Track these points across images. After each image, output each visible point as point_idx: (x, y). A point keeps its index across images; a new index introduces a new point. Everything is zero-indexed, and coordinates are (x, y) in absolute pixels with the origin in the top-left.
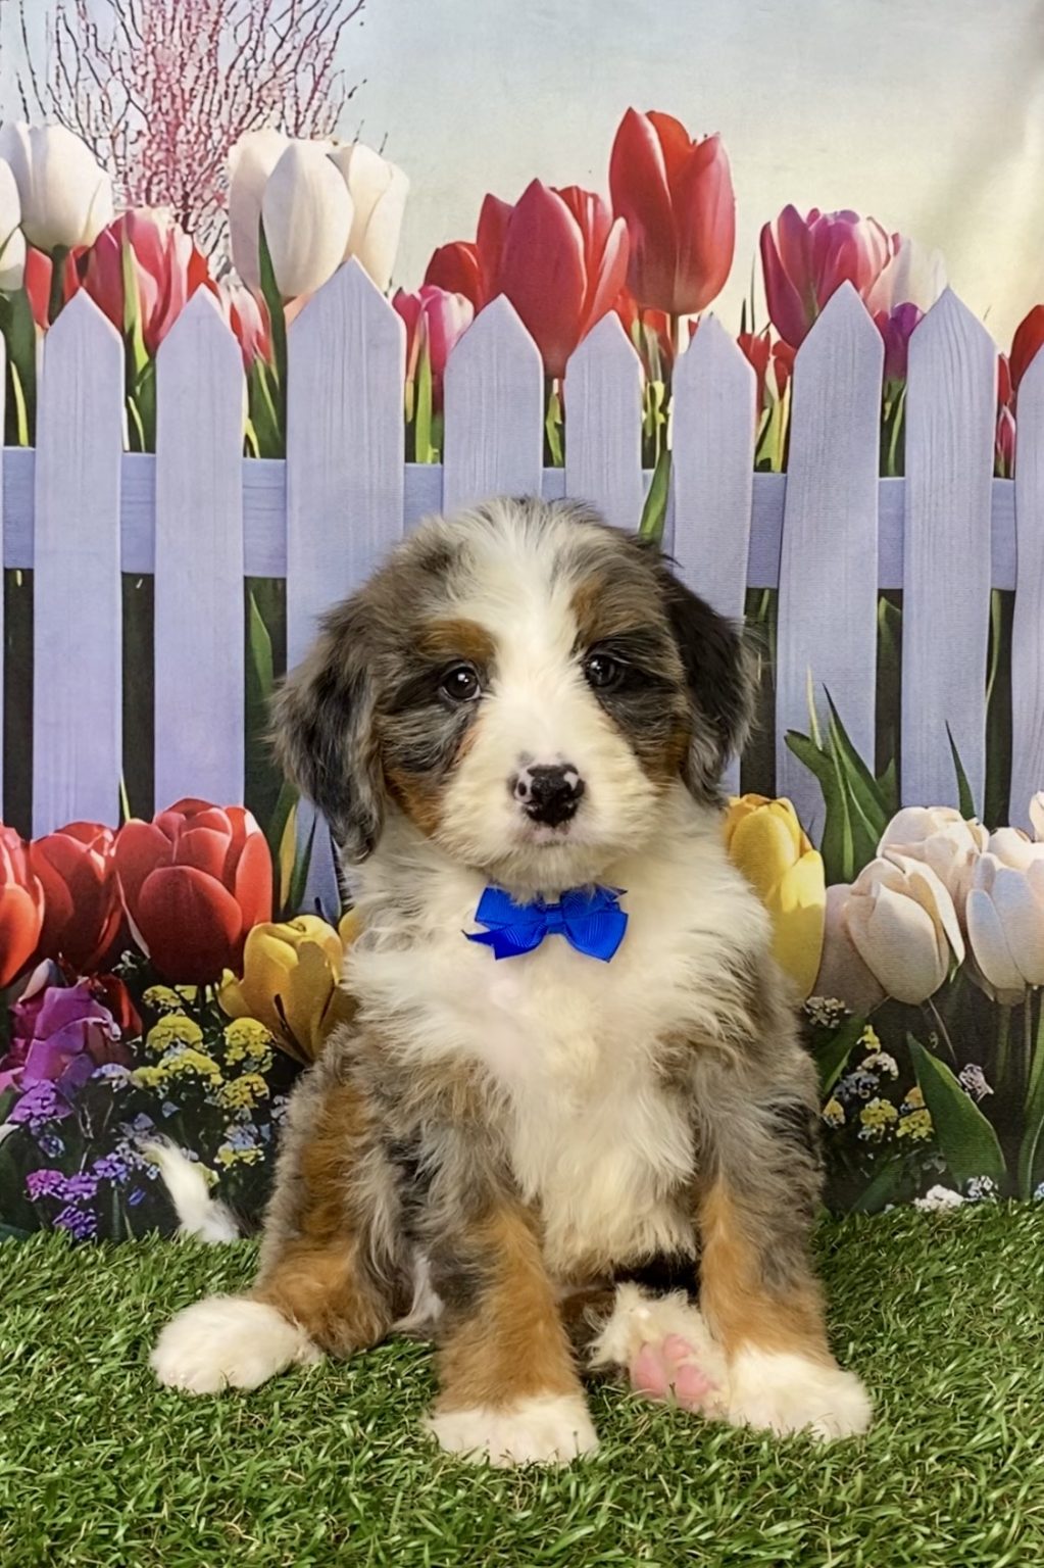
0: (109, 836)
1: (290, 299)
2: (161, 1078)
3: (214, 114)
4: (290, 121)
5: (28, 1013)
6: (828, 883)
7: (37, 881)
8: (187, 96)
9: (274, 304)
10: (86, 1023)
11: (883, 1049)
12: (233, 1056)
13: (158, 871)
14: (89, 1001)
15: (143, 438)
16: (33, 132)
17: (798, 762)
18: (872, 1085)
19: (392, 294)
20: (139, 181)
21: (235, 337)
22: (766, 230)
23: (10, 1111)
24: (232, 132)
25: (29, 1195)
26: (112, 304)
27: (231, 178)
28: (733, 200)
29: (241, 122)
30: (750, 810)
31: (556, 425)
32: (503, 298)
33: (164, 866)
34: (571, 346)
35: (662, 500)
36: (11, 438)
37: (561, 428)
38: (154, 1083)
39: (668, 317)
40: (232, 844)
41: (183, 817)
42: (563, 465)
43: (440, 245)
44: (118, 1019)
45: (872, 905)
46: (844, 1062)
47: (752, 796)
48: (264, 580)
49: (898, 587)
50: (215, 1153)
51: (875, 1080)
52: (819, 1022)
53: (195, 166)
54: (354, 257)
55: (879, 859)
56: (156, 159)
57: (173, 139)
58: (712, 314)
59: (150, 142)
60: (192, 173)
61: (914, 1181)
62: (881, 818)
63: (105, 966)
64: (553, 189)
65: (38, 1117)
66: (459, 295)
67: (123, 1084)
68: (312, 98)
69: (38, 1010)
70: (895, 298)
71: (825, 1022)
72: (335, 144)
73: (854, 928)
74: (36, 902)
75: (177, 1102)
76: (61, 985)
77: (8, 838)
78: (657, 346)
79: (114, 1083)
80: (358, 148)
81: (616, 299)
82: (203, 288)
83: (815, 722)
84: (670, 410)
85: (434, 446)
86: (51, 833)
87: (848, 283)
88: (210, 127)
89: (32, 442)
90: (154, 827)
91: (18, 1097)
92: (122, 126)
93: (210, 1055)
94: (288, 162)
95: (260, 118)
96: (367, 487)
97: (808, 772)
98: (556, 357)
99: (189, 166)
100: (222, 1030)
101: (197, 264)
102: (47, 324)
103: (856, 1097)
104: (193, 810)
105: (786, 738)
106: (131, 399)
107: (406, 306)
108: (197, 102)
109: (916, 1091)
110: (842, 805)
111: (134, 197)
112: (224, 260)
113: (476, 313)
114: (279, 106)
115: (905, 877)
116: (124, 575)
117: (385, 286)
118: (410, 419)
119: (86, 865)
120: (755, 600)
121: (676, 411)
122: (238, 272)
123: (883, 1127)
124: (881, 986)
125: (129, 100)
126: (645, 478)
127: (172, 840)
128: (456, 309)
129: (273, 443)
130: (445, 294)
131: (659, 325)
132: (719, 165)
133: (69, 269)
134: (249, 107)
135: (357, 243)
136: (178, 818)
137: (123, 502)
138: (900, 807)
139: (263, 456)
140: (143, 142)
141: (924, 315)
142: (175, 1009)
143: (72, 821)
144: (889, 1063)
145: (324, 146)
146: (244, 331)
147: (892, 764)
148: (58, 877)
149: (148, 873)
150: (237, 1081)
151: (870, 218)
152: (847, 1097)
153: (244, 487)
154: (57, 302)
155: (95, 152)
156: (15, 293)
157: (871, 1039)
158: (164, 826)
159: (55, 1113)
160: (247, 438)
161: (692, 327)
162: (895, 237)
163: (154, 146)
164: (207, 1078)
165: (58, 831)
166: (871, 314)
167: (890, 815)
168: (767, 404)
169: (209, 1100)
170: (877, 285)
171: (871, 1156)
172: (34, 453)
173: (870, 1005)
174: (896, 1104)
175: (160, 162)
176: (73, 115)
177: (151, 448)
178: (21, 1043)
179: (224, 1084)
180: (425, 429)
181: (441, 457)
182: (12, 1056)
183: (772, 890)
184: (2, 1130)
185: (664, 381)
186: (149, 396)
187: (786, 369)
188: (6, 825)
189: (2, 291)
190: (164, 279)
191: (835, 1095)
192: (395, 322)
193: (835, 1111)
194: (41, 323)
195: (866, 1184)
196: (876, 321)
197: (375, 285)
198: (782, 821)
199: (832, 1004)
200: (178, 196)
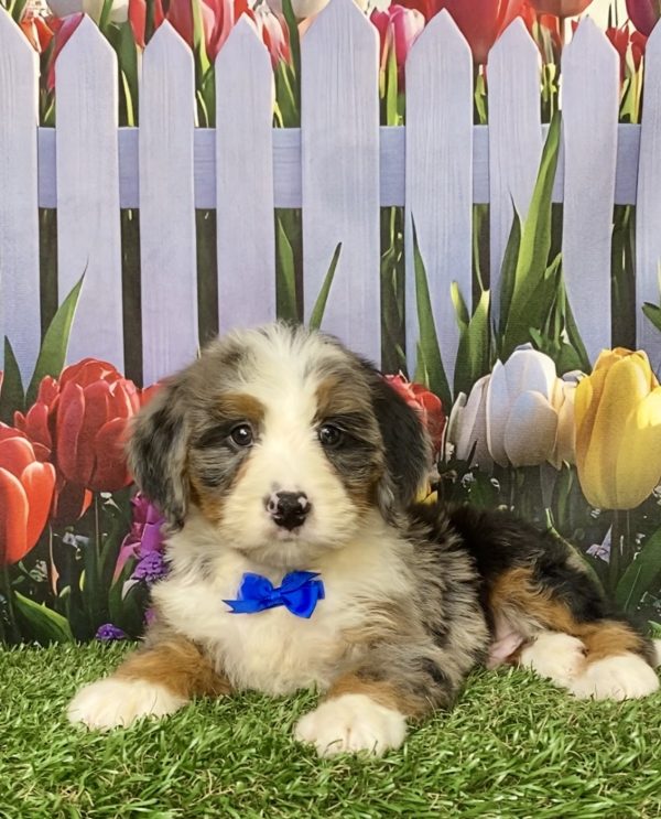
1: (302, 20)
5: (143, 505)
9: (292, 23)
15: (207, 119)
17: (651, 325)
19: (370, 12)
21: (266, 48)
23: (133, 571)
26: (186, 29)
30: (618, 359)
31: (482, 96)
32: (444, 11)
34: (491, 42)
35: (555, 146)
36: (123, 121)
37: (485, 98)
39: (557, 19)
42: (487, 123)
47: (620, 349)
48: (288, 210)
58: (588, 15)
65: (151, 574)
66: (415, 10)
69: (148, 502)
77: (127, 386)
78: (550, 39)
81: (521, 9)
82: (244, 16)
84: (560, 82)
85: (399, 114)
86: (155, 384)
89: (136, 123)
91: (137, 562)
96: (355, 143)
97: (657, 330)
98: (481, 50)
102: (144, 45)
105: (643, 309)
106: (199, 93)
107: (380, 21)
113: (427, 22)
116: (197, 210)
117: (365, 6)
118: (383, 95)
121: (564, 83)
122: (267, 3)
126: (543, 130)
128: (413, 20)
129: (291, 115)
130: (406, 10)
131: (551, 25)
133: (157, 6)
137: (195, 162)
139: (286, 126)
143: (168, 375)
146: (272, 43)
153: (274, 148)
154: (150, 29)
156: (123, 24)
159: (161, 571)
160: (275, 115)
161: (574, 26)
165: (158, 382)
168: (627, 75)
172: (138, 131)
177: (213, 125)
178: (138, 526)
180: (393, 102)
181: (404, 121)
182: (132, 536)
183: (631, 415)
184: (128, 584)
185: (555, 63)
186: (210, 89)
187: (640, 51)
188: (127, 378)
189: (114, 23)
190: (219, 11)
192: (372, 30)
194: (140, 44)
197: (359, 8)
198: (639, 367)
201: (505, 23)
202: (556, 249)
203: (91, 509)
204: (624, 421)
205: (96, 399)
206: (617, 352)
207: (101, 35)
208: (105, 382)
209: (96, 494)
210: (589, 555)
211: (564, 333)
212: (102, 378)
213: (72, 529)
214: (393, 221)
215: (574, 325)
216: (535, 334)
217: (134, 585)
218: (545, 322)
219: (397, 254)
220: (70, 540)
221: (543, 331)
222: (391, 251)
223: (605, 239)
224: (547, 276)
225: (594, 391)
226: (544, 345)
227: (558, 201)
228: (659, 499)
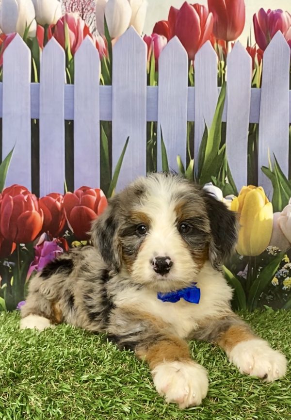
0: (61, 197)
1: (113, 38)
5: (39, 249)
6: (274, 212)
7: (41, 210)
9: (109, 40)
10: (56, 253)
11: (290, 262)
13: (75, 207)
14: (56, 246)
15: (71, 80)
17: (265, 176)
18: (287, 273)
19: (143, 36)
20: (69, 5)
21: (97, 50)
22: (255, 16)
26: (62, 41)
27: (96, 3)
28: (244, 7)
30: (249, 190)
32: (176, 37)
33: (76, 206)
34: (196, 51)
35: (223, 96)
36: (33, 80)
37: (193, 75)
39: (225, 42)
40: (97, 200)
41: (82, 192)
42: (194, 86)
43: (157, 22)
45: (287, 218)
46: (278, 266)
47: (251, 186)
48: (105, 122)
51: (288, 271)
52: (271, 254)
54: (132, 26)
55: (289, 205)
58: (238, 41)
60: (85, 2)
62: (290, 192)
63: (60, 235)
64: (191, 4)
66: (163, 36)
69: (42, 248)
71: (273, 254)
73: (282, 226)
74: (41, 216)
76: (48, 241)
77: (33, 197)
78: (222, 50)
81: (209, 37)
82: (88, 36)
83: (270, 163)
84: (226, 69)
85: (155, 80)
86: (45, 196)
87: (279, 31)
89: (39, 81)
90: (74, 195)
96: (135, 93)
97: (268, 178)
98: (192, 54)
101: (86, 30)
102: (43, 47)
103: (282, 277)
104: (85, 189)
105: (261, 168)
106: (67, 69)
107: (147, 40)
110: (278, 188)
111: (68, 9)
112: (94, 28)
113: (168, 41)
116: (65, 121)
117: (141, 34)
118: (148, 73)
119: (55, 205)
120: (252, 126)
121: (228, 70)
122: (98, 31)
123: (290, 286)
124: (290, 243)
126: (218, 90)
127: (79, 198)
128: (162, 40)
129: (108, 81)
130: (159, 36)
131: (223, 44)
133: (49, 31)
135: (133, 22)
136: (81, 192)
137: (65, 99)
139: (106, 84)
143: (51, 192)
146: (100, 48)
148: (47, 209)
149: (73, 207)
151: (286, 11)
152: (279, 277)
153: (100, 94)
154: (46, 41)
156: (33, 38)
157: (287, 259)
158: (77, 194)
160: (101, 80)
161: (233, 45)
165: (47, 195)
166: (287, 40)
168: (255, 67)
170: (288, 32)
171: (286, 295)
172: (39, 85)
173: (286, 249)
177: (73, 83)
178: (37, 258)
180: (153, 75)
181: (157, 84)
182: (35, 262)
183: (256, 215)
185: (224, 61)
186: (72, 68)
187: (261, 57)
188: (33, 193)
189: (29, 37)
190: (76, 33)
191: (276, 276)
192: (144, 44)
193: (275, 281)
194: (41, 47)
195: (285, 303)
196: (288, 42)
197: (138, 34)
198: (260, 193)
199: (275, 248)
200: (81, 9)
201: (202, 42)
202: (223, 142)
203: (16, 251)
204: (254, 218)
205: (18, 202)
206: (250, 187)
207: (24, 42)
208: (23, 195)
209: (18, 244)
210: (238, 276)
211: (227, 178)
212: (21, 193)
213: (7, 259)
214: (152, 128)
215: (231, 175)
216: (214, 179)
218: (218, 173)
219: (153, 142)
220: (6, 264)
221: (217, 178)
222: (151, 141)
223: (246, 137)
224: (219, 154)
225: (240, 204)
226: (218, 184)
227: (224, 121)
228: (269, 252)
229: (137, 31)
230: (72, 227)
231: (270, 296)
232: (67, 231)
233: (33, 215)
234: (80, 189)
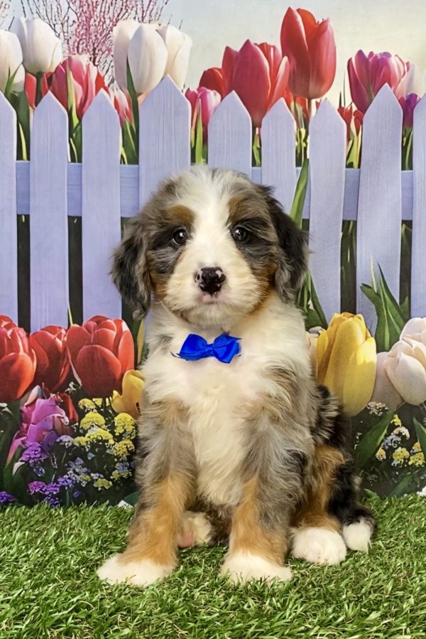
0: (63, 332)
1: (140, 94)
2: (87, 442)
3: (106, 13)
4: (140, 15)
5: (28, 411)
6: (378, 351)
7: (33, 351)
8: (94, 5)
9: (133, 96)
10: (53, 417)
11: (403, 425)
12: (118, 431)
13: (85, 347)
14: (55, 406)
15: (76, 157)
16: (27, 22)
17: (366, 298)
18: (398, 442)
19: (185, 91)
20: (74, 43)
21: (116, 111)
22: (350, 61)
23: (21, 456)
24: (114, 20)
25: (30, 492)
26: (63, 98)
27: (114, 41)
28: (335, 48)
29: (118, 16)
30: (344, 320)
31: (258, 148)
32: (234, 92)
33: (87, 345)
34: (263, 113)
35: (305, 181)
36: (19, 157)
37: (260, 150)
38: (84, 444)
39: (307, 100)
40: (117, 335)
41: (95, 323)
42: (260, 165)
43: (206, 69)
44: (68, 415)
45: (397, 362)
46: (385, 432)
47: (346, 313)
48: (130, 218)
49: (410, 219)
50: (111, 475)
51: (399, 439)
52: (374, 413)
53: (98, 36)
54: (168, 75)
55: (401, 341)
56: (81, 33)
57: (89, 24)
58: (326, 99)
59: (78, 26)
60: (97, 39)
61: (417, 484)
62: (401, 322)
63: (61, 389)
64: (256, 44)
65: (33, 459)
66: (214, 91)
67: (70, 444)
68: (149, 5)
69: (33, 410)
70: (407, 91)
71: (376, 413)
72: (160, 25)
73: (390, 373)
74: (33, 360)
75: (94, 453)
76: (43, 398)
77: (20, 332)
78: (302, 112)
79: (66, 444)
80: (170, 27)
81: (284, 92)
82: (102, 90)
83: (374, 280)
84: (308, 141)
85: (203, 158)
86: (39, 330)
87: (386, 84)
88: (105, 18)
89: (28, 158)
90: (83, 328)
91: (24, 450)
92: (66, 18)
93: (108, 430)
94: (139, 33)
95: (127, 14)
97: (370, 302)
98: (257, 119)
99: (96, 36)
100: (113, 419)
101: (100, 79)
102: (34, 107)
103: (391, 447)
104: (100, 321)
105: (361, 287)
106: (71, 140)
107: (191, 96)
108: (99, 7)
109: (418, 444)
110: (385, 317)
111: (72, 50)
112: (111, 78)
113: (222, 99)
114: (135, 9)
115: (413, 349)
116: (69, 217)
117: (182, 87)
118: (193, 146)
119: (54, 343)
120: (346, 226)
121: (310, 141)
122: (117, 82)
123: (403, 460)
124: (401, 397)
125: (69, 7)
126: (297, 171)
127: (91, 333)
128: (213, 97)
129: (133, 158)
130: (208, 90)
131: (303, 104)
132: (329, 33)
133: (44, 83)
134: (122, 9)
135: (170, 69)
136: (93, 324)
137: (68, 185)
138: (410, 318)
139: (129, 163)
140: (75, 26)
141: (420, 99)
142: (93, 410)
143: (48, 325)
144: (405, 432)
145: (155, 26)
146: (120, 108)
147: (407, 298)
148: (42, 350)
149: (81, 348)
150: (120, 443)
151: (396, 56)
152: (387, 447)
153: (121, 177)
154: (39, 97)
155: (55, 31)
156: (21, 93)
157: (397, 421)
158: (87, 327)
159: (41, 457)
160: (122, 156)
161: (318, 104)
162: (408, 64)
163: (80, 27)
164: (107, 441)
165: (42, 329)
166: (397, 98)
167: (406, 321)
168: (351, 137)
169: (108, 451)
170: (400, 85)
171: (397, 473)
172: (29, 164)
173: (396, 406)
174: (409, 450)
175: (83, 34)
176: (45, 14)
177: (80, 161)
178: (25, 425)
179: (114, 444)
180: (200, 150)
181: (207, 162)
182: (21, 432)
183: (353, 355)
184: (17, 465)
185: (305, 128)
186: (79, 138)
187: (359, 122)
188: (20, 326)
189: (15, 92)
190: (85, 86)
191: (382, 447)
192: (186, 103)
193: (381, 454)
194: (32, 106)
195: (395, 486)
196: (399, 101)
197: (178, 88)
198: (358, 325)
199: (380, 405)
200: (91, 49)
201: (273, 101)
204: (348, 358)
206: (344, 315)
207: (5, 99)
208: (4, 329)
211: (310, 302)
212: (2, 326)
215: (316, 297)
217: (22, 466)
223: (337, 242)
225: (330, 339)
227: (306, 217)
228: (370, 410)
229: (176, 83)
230: (80, 377)
231: (374, 476)
232: (72, 383)
233: (20, 359)
234: (92, 320)
